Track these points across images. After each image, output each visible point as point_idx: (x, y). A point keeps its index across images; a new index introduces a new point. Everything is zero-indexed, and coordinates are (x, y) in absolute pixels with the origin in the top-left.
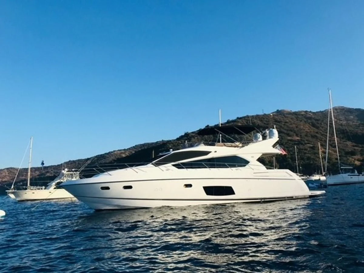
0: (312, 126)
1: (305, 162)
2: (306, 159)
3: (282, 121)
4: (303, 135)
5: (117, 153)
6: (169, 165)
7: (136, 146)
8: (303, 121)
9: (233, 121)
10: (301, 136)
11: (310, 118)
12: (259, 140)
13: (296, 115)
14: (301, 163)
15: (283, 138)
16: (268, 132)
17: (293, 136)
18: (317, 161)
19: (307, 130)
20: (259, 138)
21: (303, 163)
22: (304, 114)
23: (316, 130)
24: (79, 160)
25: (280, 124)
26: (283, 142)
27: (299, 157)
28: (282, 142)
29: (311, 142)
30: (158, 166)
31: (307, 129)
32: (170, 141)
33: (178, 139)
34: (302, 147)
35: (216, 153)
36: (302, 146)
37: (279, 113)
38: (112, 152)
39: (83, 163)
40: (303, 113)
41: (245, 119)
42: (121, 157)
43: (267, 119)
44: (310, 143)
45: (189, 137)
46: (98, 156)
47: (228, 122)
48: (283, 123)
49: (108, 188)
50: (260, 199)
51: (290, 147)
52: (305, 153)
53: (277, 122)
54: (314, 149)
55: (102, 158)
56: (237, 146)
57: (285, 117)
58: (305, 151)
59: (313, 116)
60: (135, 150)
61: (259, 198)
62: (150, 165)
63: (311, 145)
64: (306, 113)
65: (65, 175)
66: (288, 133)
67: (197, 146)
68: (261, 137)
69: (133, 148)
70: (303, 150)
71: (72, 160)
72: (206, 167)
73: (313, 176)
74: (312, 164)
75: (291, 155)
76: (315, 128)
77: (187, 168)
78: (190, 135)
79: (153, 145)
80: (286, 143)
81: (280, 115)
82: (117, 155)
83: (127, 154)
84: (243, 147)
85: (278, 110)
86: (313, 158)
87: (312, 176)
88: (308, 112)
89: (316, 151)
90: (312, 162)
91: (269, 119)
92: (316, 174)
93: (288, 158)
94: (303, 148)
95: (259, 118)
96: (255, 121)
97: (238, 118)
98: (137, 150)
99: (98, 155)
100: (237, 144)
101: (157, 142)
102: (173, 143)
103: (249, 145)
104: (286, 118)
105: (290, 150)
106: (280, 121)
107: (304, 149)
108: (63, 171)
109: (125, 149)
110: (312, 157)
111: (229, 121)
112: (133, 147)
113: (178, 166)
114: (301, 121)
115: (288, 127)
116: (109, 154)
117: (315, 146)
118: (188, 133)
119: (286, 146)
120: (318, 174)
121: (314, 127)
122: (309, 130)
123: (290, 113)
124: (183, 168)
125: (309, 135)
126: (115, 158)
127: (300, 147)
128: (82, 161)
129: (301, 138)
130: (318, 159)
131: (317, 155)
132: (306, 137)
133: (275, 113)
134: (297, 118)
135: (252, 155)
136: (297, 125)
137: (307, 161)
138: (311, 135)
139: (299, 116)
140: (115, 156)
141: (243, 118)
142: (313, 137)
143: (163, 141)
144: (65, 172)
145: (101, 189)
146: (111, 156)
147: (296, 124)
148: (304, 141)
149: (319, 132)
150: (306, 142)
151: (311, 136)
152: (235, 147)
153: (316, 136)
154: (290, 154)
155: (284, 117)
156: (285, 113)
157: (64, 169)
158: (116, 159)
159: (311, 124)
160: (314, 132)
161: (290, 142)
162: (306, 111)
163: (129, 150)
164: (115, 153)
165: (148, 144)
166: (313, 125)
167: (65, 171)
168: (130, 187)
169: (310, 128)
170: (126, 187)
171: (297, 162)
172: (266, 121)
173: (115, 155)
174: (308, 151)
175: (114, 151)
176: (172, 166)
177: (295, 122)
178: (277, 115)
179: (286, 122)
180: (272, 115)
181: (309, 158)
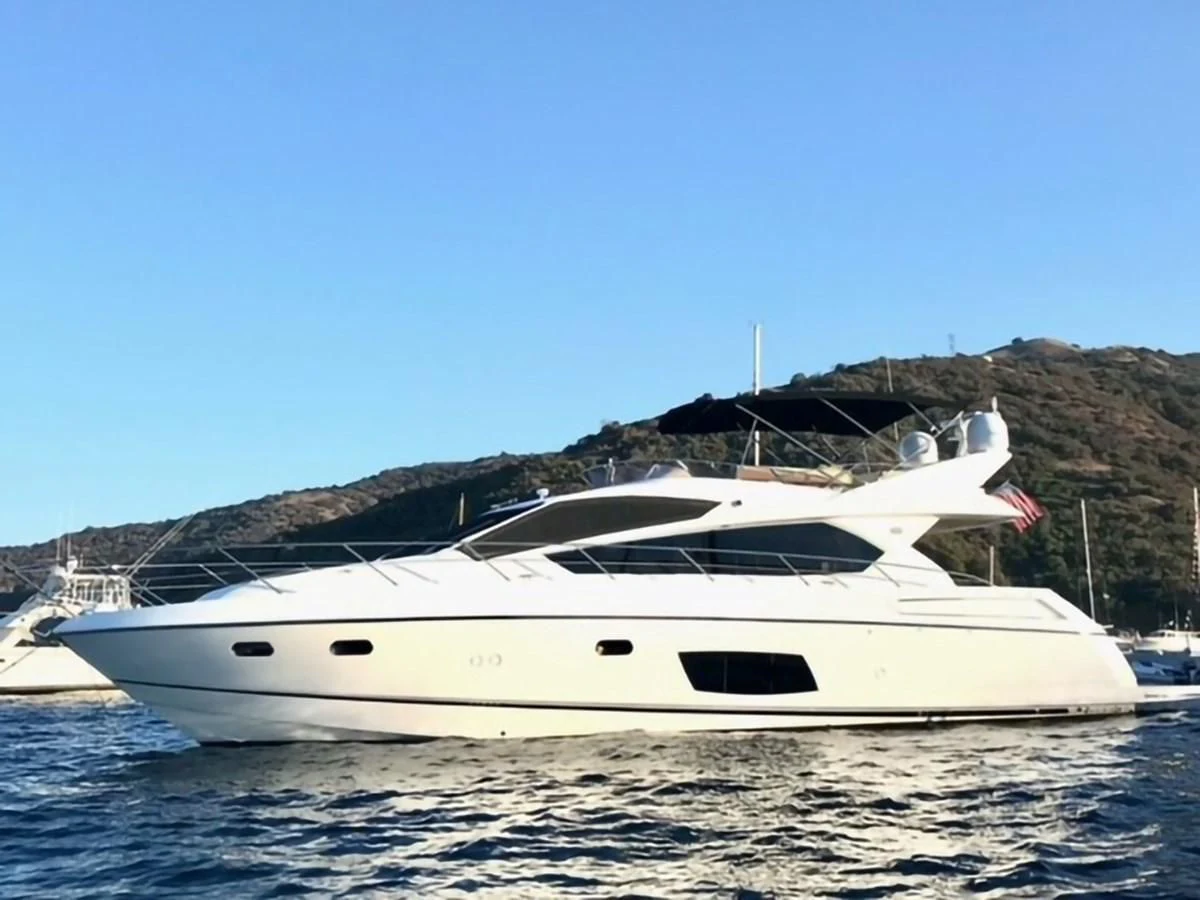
0: (1167, 418)
1: (1126, 573)
2: (1133, 563)
3: (1035, 387)
4: (1124, 453)
5: (300, 501)
6: (536, 557)
7: (383, 473)
8: (1125, 391)
9: (818, 381)
10: (1114, 460)
11: (1159, 382)
12: (925, 458)
13: (1098, 364)
14: (1111, 576)
15: (1036, 462)
16: (964, 426)
17: (1080, 457)
18: (1178, 571)
19: (1141, 431)
20: (925, 451)
21: (1117, 576)
22: (1132, 363)
23: (1182, 436)
24: (129, 529)
25: (1026, 404)
26: (1035, 482)
27: (1102, 549)
28: (1030, 483)
29: (1158, 487)
30: (487, 558)
31: (1143, 428)
32: (538, 457)
33: (571, 451)
34: (1117, 507)
35: (739, 507)
36: (1118, 503)
37: (1023, 355)
38: (277, 498)
39: (148, 541)
40: (1128, 358)
41: (870, 375)
42: (317, 522)
43: (967, 376)
44: (1154, 489)
45: (619, 445)
46: (213, 514)
47: (797, 383)
48: (1039, 400)
49: (264, 649)
50: (924, 714)
51: (1065, 506)
52: (1129, 535)
53: (1014, 394)
54: (1169, 519)
55: (230, 523)
56: (831, 484)
57: (1049, 372)
58: (1130, 526)
59: (1173, 374)
60: (378, 492)
61: (920, 710)
62: (450, 553)
63: (1159, 501)
64: (1143, 360)
65: (68, 586)
66: (1056, 442)
67: (656, 475)
68: (933, 447)
69: (371, 482)
70: (1123, 520)
71: (97, 525)
72: (693, 570)
73: (1163, 635)
74: (1157, 584)
75: (1068, 538)
76: (1176, 427)
77: (612, 570)
78: (626, 437)
79: (461, 474)
80: (1048, 486)
81: (1027, 364)
82: (298, 512)
83: (345, 508)
84: (854, 485)
85: (1017, 341)
86: (1162, 558)
87: (1156, 635)
88: (1152, 352)
89: (1178, 527)
90: (1156, 576)
91: (977, 377)
92: (1172, 628)
93: (1054, 552)
94: (1124, 512)
95: (934, 370)
96: (916, 383)
97: (840, 368)
98: (388, 494)
99: (217, 510)
100: (833, 471)
101: (481, 460)
102: (547, 469)
103: (880, 481)
104: (1052, 377)
105: (1062, 518)
106: (1026, 387)
107: (1127, 517)
108: (59, 571)
109: (335, 487)
110: (1159, 553)
111: (798, 379)
112: (373, 478)
113: (575, 563)
114: (1117, 392)
115: (1060, 417)
116: (263, 506)
117: (1177, 504)
118: (616, 427)
119: (1044, 500)
120: (1182, 628)
121: (1173, 421)
122: (1150, 432)
123: (1072, 356)
124: (596, 570)
125: (1150, 456)
126: (291, 524)
127: (1106, 505)
128: (143, 533)
129: (1117, 468)
130: (1183, 564)
131: (1179, 543)
132: (1134, 464)
133: (1002, 355)
134: (1100, 377)
135: (897, 523)
136: (1099, 410)
137: (1135, 572)
138: (1160, 456)
139: (1108, 370)
140: (291, 516)
141: (864, 370)
142: (1166, 463)
143: (504, 454)
144: (68, 573)
145: (232, 653)
146: (272, 514)
147: (1095, 406)
148: (1126, 480)
149: (1193, 445)
150: (1139, 486)
151: (1157, 461)
152: (822, 485)
153: (1182, 463)
154: (1062, 536)
155: (1044, 373)
156: (1049, 353)
157: (63, 564)
158: (292, 529)
159: (1160, 405)
160: (1171, 442)
161: (1063, 482)
162: (1143, 350)
163: (352, 492)
164: (293, 501)
165: (440, 467)
166: (1171, 414)
167: (67, 571)
168: (362, 647)
169: (1156, 424)
170: (344, 648)
171: (1089, 571)
172: (967, 388)
173: (292, 512)
174: (1144, 527)
175: (287, 494)
176: (545, 558)
177: (1089, 393)
178: (1016, 361)
179: (1051, 396)
180: (989, 359)
181: (1143, 558)
